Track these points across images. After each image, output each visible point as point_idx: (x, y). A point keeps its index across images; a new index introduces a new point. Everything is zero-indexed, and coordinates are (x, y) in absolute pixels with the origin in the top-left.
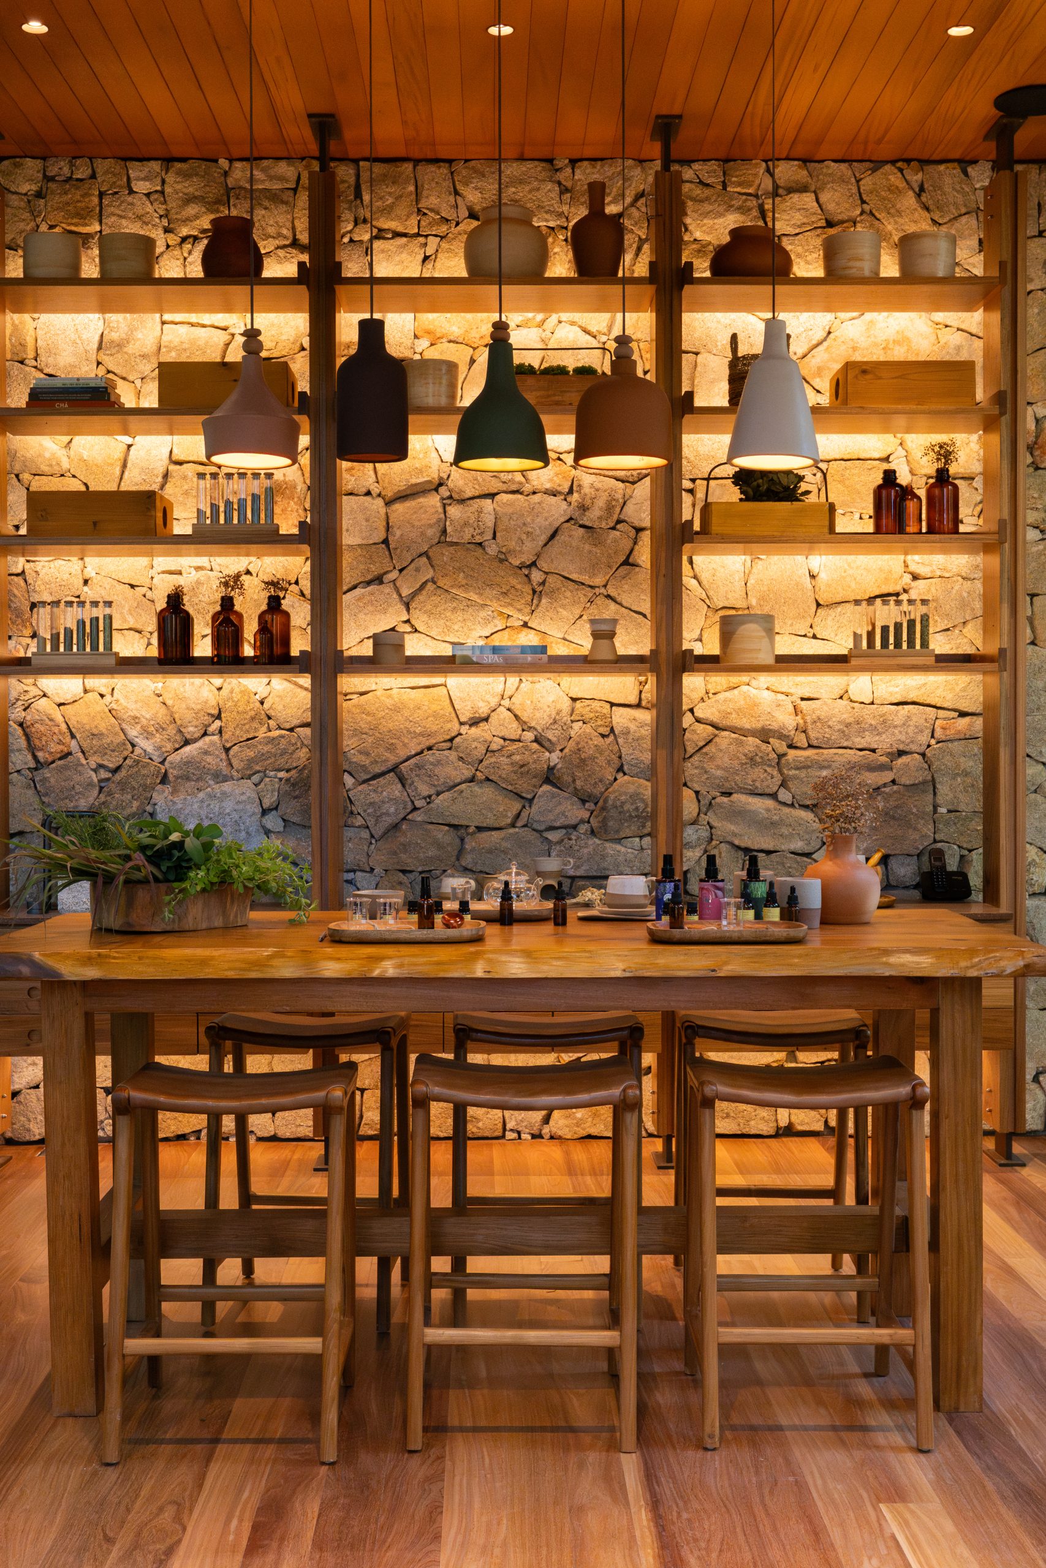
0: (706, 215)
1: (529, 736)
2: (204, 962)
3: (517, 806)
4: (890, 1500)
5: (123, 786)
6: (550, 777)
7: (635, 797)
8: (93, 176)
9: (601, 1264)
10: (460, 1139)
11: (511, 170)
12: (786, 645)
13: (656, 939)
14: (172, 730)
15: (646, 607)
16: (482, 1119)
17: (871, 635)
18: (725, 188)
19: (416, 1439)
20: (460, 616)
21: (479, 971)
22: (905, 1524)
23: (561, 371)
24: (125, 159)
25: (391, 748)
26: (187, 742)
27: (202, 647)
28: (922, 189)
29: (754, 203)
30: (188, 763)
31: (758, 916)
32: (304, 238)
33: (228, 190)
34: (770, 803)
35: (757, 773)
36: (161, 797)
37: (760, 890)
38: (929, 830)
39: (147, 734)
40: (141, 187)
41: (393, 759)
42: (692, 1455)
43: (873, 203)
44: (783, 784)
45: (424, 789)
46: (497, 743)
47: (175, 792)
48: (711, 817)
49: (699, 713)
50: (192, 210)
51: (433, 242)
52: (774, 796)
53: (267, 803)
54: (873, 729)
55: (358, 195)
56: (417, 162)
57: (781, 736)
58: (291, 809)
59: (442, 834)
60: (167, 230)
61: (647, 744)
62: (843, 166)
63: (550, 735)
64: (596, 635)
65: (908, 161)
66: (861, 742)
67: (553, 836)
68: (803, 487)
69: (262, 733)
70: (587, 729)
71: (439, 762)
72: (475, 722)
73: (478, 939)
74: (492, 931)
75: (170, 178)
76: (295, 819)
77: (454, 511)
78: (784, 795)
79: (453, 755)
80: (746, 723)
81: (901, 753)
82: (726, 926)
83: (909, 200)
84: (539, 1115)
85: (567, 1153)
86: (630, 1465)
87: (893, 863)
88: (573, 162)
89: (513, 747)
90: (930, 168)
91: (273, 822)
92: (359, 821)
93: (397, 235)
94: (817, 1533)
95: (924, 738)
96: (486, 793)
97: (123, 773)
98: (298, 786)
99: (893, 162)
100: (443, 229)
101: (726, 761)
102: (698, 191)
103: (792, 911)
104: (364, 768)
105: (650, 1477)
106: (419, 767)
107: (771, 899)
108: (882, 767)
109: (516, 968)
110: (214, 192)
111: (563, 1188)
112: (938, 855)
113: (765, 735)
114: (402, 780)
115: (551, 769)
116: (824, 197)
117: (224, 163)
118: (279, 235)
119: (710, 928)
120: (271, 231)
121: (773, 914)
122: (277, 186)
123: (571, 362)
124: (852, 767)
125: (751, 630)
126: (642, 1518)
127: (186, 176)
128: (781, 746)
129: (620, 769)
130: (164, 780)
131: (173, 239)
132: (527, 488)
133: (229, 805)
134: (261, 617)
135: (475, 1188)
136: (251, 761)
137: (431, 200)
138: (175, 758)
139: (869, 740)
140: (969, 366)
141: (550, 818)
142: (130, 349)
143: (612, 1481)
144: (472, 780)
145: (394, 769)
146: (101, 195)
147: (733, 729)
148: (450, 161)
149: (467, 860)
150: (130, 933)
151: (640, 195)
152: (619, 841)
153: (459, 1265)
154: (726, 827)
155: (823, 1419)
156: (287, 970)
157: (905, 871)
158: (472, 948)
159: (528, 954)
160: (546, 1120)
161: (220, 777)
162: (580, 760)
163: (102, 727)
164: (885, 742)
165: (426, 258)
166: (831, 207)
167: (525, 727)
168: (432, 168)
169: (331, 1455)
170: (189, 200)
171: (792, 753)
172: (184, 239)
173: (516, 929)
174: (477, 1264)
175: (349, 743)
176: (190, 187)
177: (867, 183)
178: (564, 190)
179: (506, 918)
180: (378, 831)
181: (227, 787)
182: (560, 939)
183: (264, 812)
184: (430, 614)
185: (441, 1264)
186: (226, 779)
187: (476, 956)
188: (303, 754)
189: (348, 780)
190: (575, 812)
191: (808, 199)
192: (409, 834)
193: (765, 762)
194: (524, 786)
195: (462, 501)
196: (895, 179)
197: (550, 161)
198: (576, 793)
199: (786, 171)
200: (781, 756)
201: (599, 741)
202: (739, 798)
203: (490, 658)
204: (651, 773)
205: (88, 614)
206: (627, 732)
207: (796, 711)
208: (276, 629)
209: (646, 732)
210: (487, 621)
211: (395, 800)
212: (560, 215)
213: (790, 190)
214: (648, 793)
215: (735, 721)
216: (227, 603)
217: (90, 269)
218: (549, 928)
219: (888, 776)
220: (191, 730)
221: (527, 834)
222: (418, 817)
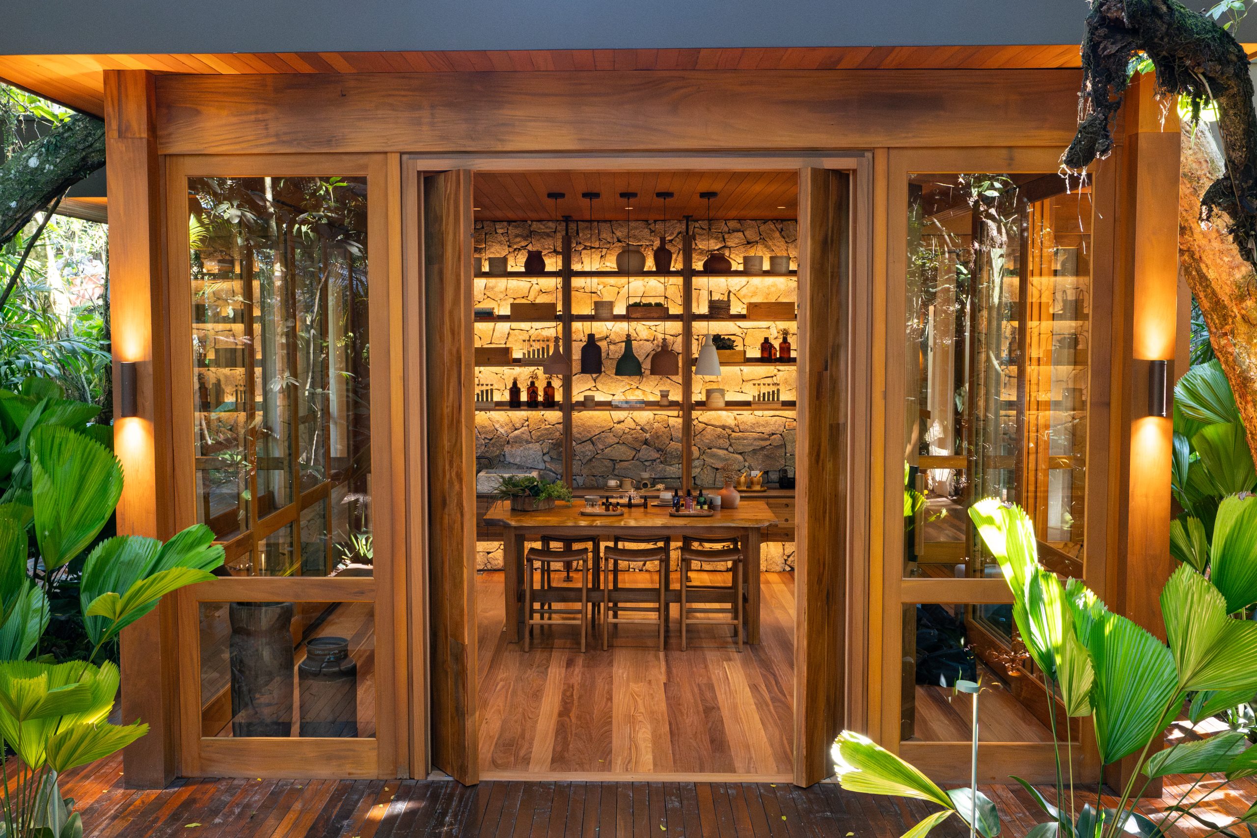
0: (703, 240)
1: (639, 428)
2: (548, 521)
3: (634, 453)
4: (727, 661)
5: (493, 445)
6: (646, 442)
7: (676, 450)
8: (483, 228)
9: (656, 605)
10: (616, 571)
11: (632, 224)
12: (730, 397)
13: (672, 515)
14: (511, 425)
15: (681, 382)
16: (622, 564)
17: (759, 395)
18: (710, 229)
19: (605, 648)
20: (614, 384)
21: (622, 524)
22: (729, 668)
23: (650, 305)
24: (494, 221)
25: (589, 432)
26: (516, 429)
27: (524, 397)
28: (782, 230)
29: (720, 235)
30: (516, 437)
31: (701, 508)
32: (559, 249)
33: (531, 232)
34: (725, 452)
35: (721, 441)
36: (507, 449)
37: (702, 499)
38: (783, 462)
39: (502, 427)
40: (500, 231)
41: (590, 436)
42: (678, 653)
43: (764, 235)
44: (730, 445)
45: (601, 447)
46: (627, 430)
47: (512, 447)
48: (704, 457)
49: (700, 419)
50: (518, 239)
51: (604, 251)
52: (727, 449)
53: (545, 451)
54: (763, 425)
55: (578, 234)
56: (598, 222)
57: (730, 428)
58: (554, 454)
59: (607, 463)
60: (509, 246)
61: (681, 431)
62: (753, 222)
63: (646, 427)
64: (662, 396)
65: (777, 220)
66: (758, 430)
67: (646, 463)
68: (735, 344)
69: (543, 426)
70: (660, 425)
71: (606, 437)
72: (619, 422)
73: (622, 515)
74: (626, 510)
75: (510, 228)
76: (555, 457)
77: (612, 347)
78: (731, 449)
79: (611, 435)
80: (717, 424)
81: (773, 434)
82: (692, 512)
83: (777, 234)
84: (642, 563)
85: (651, 577)
86: (662, 655)
87: (770, 474)
88: (655, 221)
89: (633, 432)
90: (785, 223)
91: (547, 458)
92: (578, 458)
93: (592, 248)
94: (706, 667)
95: (782, 429)
96: (623, 448)
97: (493, 441)
98: (557, 445)
99: (772, 220)
100: (608, 246)
101: (709, 437)
102: (700, 231)
103: (712, 506)
104: (579, 439)
105: (666, 656)
106: (599, 438)
107: (705, 503)
108: (766, 439)
109: (632, 523)
110: (526, 232)
111: (649, 586)
112: (785, 472)
113: (724, 427)
114: (593, 443)
115: (646, 440)
116: (746, 233)
117: (529, 222)
118: (549, 248)
119: (686, 512)
120: (546, 247)
121: (706, 507)
122: (548, 231)
123: (653, 301)
124: (755, 439)
125: (716, 395)
126: (663, 663)
127: (516, 227)
128: (729, 432)
129: (672, 439)
130: (508, 443)
131: (511, 250)
132: (638, 339)
133: (531, 452)
134: (545, 389)
135: (620, 586)
136: (540, 436)
137: (603, 235)
138: (512, 435)
139: (761, 429)
140: (794, 303)
141: (646, 457)
142: (496, 289)
143: (658, 658)
144: (618, 443)
145: (590, 439)
146: (486, 234)
147: (712, 425)
148: (611, 221)
149: (616, 472)
150: (524, 512)
151: (679, 233)
152: (671, 465)
153: (615, 605)
154: (709, 460)
155: (716, 645)
156: (570, 524)
157: (774, 476)
158: (620, 518)
159: (635, 519)
160: (644, 565)
161: (528, 442)
162: (657, 436)
163: (486, 424)
164: (767, 430)
165: (602, 256)
166: (748, 236)
167: (637, 424)
168: (604, 224)
169: (583, 650)
170: (517, 236)
171: (734, 434)
172: (515, 249)
173: (633, 509)
174: (620, 605)
175: (575, 430)
176: (518, 231)
177: (762, 228)
178: (652, 231)
179: (630, 505)
180: (584, 461)
181: (530, 445)
182: (646, 513)
183: (544, 455)
184: (603, 384)
185: (611, 605)
186: (530, 442)
187: (621, 520)
188: (558, 434)
189: (574, 443)
190: (655, 455)
191: (740, 234)
192: (595, 463)
193: (724, 437)
194: (637, 445)
195: (615, 344)
196: (772, 226)
197: (647, 221)
198: (655, 448)
199: (733, 224)
200: (729, 435)
201: (664, 429)
202: (714, 450)
203: (625, 405)
204: (681, 441)
205: (484, 388)
206: (674, 426)
207: (735, 419)
208: (550, 392)
209: (680, 426)
210: (624, 386)
211: (590, 451)
212: (650, 240)
213: (734, 231)
214: (681, 448)
215: (713, 422)
216: (533, 383)
217: (486, 268)
218: (642, 509)
219: (768, 443)
220: (517, 425)
221: (638, 463)
222: (598, 456)
